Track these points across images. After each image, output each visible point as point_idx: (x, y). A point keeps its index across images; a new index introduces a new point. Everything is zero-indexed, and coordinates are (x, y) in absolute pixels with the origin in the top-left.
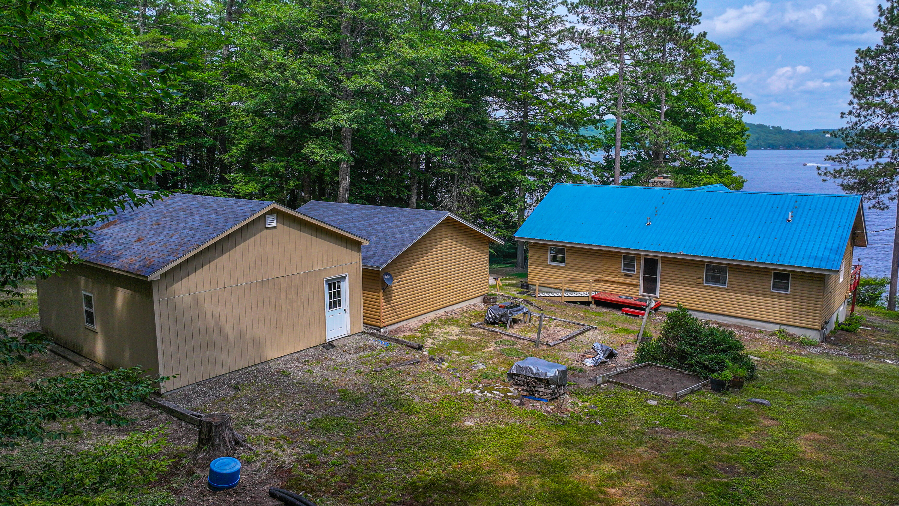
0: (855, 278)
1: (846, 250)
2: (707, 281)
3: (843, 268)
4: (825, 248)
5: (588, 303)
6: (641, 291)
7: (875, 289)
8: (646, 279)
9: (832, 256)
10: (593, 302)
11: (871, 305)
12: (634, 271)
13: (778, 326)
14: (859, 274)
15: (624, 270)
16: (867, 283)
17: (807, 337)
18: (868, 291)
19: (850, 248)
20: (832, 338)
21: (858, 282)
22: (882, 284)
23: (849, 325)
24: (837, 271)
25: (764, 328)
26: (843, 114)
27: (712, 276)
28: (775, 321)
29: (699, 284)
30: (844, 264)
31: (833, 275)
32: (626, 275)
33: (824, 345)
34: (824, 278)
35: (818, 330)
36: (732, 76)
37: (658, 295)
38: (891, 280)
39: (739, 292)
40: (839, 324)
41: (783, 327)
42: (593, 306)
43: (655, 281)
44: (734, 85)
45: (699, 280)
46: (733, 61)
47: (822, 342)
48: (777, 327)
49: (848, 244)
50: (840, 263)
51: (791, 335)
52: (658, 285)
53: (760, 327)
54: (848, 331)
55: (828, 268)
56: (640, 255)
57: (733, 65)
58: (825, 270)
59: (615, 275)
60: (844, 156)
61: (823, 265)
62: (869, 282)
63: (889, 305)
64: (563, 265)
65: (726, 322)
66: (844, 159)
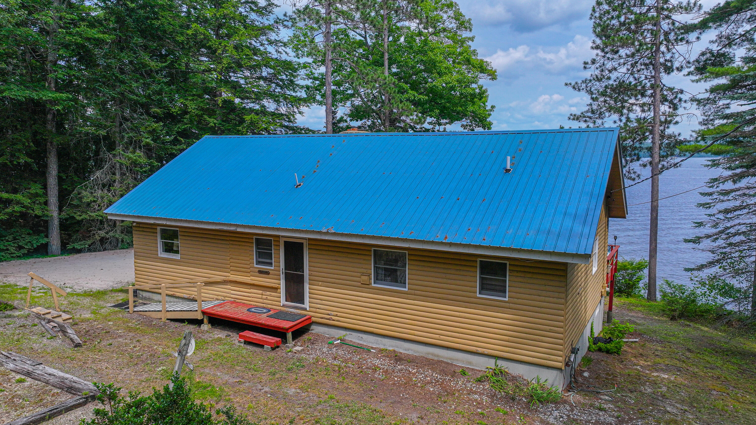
0: (612, 264)
1: (600, 220)
2: (377, 279)
3: (596, 250)
4: (565, 214)
5: (198, 322)
6: (283, 301)
7: (633, 275)
8: (288, 278)
9: (578, 228)
10: (205, 320)
11: (629, 295)
12: (271, 264)
13: (493, 361)
14: (616, 257)
15: (258, 263)
16: (624, 268)
17: (542, 381)
18: (624, 278)
19: (604, 219)
20: (586, 374)
21: (616, 268)
22: (640, 268)
23: (610, 340)
24: (587, 257)
25: (470, 363)
26: (586, 63)
27: (386, 269)
28: (486, 351)
29: (366, 285)
30: (597, 242)
31: (582, 265)
32: (261, 272)
33: (573, 397)
34: (565, 271)
35: (559, 369)
36: (473, 41)
37: (307, 305)
38: (650, 263)
39: (426, 297)
40: (596, 341)
41: (500, 363)
42: (206, 327)
43: (300, 280)
44: (475, 51)
45: (365, 278)
46: (470, 19)
47: (569, 388)
48: (491, 363)
49: (601, 214)
50: (591, 241)
51: (514, 379)
52: (307, 287)
53: (463, 362)
54: (608, 352)
55: (572, 250)
56: (278, 236)
57: (470, 24)
58: (565, 254)
59: (247, 272)
60: (589, 114)
61: (561, 247)
62: (625, 266)
63: (649, 294)
64: (177, 257)
65: (410, 353)
66: (590, 118)
